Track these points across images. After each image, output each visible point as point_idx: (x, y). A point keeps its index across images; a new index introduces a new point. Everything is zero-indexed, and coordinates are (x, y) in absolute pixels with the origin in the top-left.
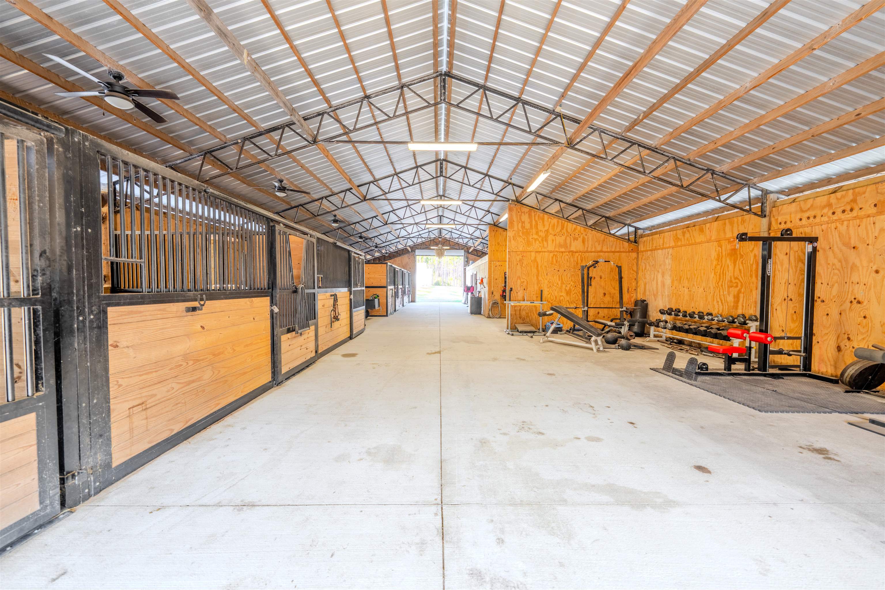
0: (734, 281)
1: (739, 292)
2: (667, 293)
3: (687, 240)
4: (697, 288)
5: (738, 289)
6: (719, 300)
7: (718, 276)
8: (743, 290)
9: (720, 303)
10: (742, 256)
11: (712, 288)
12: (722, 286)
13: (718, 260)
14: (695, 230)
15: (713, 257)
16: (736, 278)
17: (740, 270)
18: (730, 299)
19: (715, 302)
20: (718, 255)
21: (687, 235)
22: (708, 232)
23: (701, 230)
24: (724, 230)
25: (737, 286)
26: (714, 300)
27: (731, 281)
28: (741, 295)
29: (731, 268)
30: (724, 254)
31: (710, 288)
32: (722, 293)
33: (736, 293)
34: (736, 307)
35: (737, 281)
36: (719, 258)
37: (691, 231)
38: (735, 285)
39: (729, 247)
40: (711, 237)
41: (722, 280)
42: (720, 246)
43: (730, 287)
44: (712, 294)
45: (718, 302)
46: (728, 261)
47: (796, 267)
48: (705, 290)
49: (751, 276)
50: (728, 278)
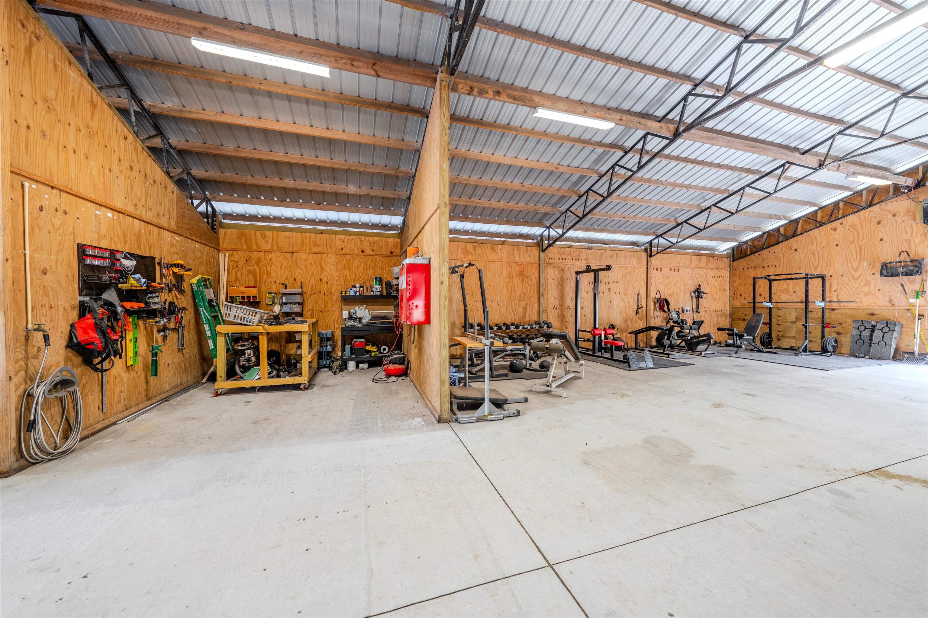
0: (523, 296)
1: (526, 305)
2: (455, 308)
3: (479, 255)
4: (491, 302)
5: (525, 302)
6: (511, 311)
7: (510, 292)
8: (529, 303)
9: (512, 314)
10: (527, 277)
11: (505, 302)
12: (513, 300)
13: (509, 278)
14: (487, 247)
15: (505, 276)
16: (524, 294)
17: (526, 288)
18: (520, 310)
19: (509, 313)
20: (510, 274)
21: (479, 250)
22: (499, 252)
23: (493, 250)
24: (514, 254)
25: (525, 300)
26: (507, 312)
27: (520, 296)
28: (528, 307)
29: (520, 285)
30: (514, 273)
31: (503, 301)
32: (513, 305)
33: (524, 305)
34: (524, 317)
35: (525, 296)
36: (510, 276)
37: (482, 248)
38: (523, 299)
39: (518, 269)
40: (502, 257)
41: (513, 295)
42: (510, 266)
43: (519, 301)
44: (505, 307)
45: (511, 313)
46: (518, 280)
47: (558, 288)
48: (499, 303)
49: (534, 293)
50: (518, 294)
